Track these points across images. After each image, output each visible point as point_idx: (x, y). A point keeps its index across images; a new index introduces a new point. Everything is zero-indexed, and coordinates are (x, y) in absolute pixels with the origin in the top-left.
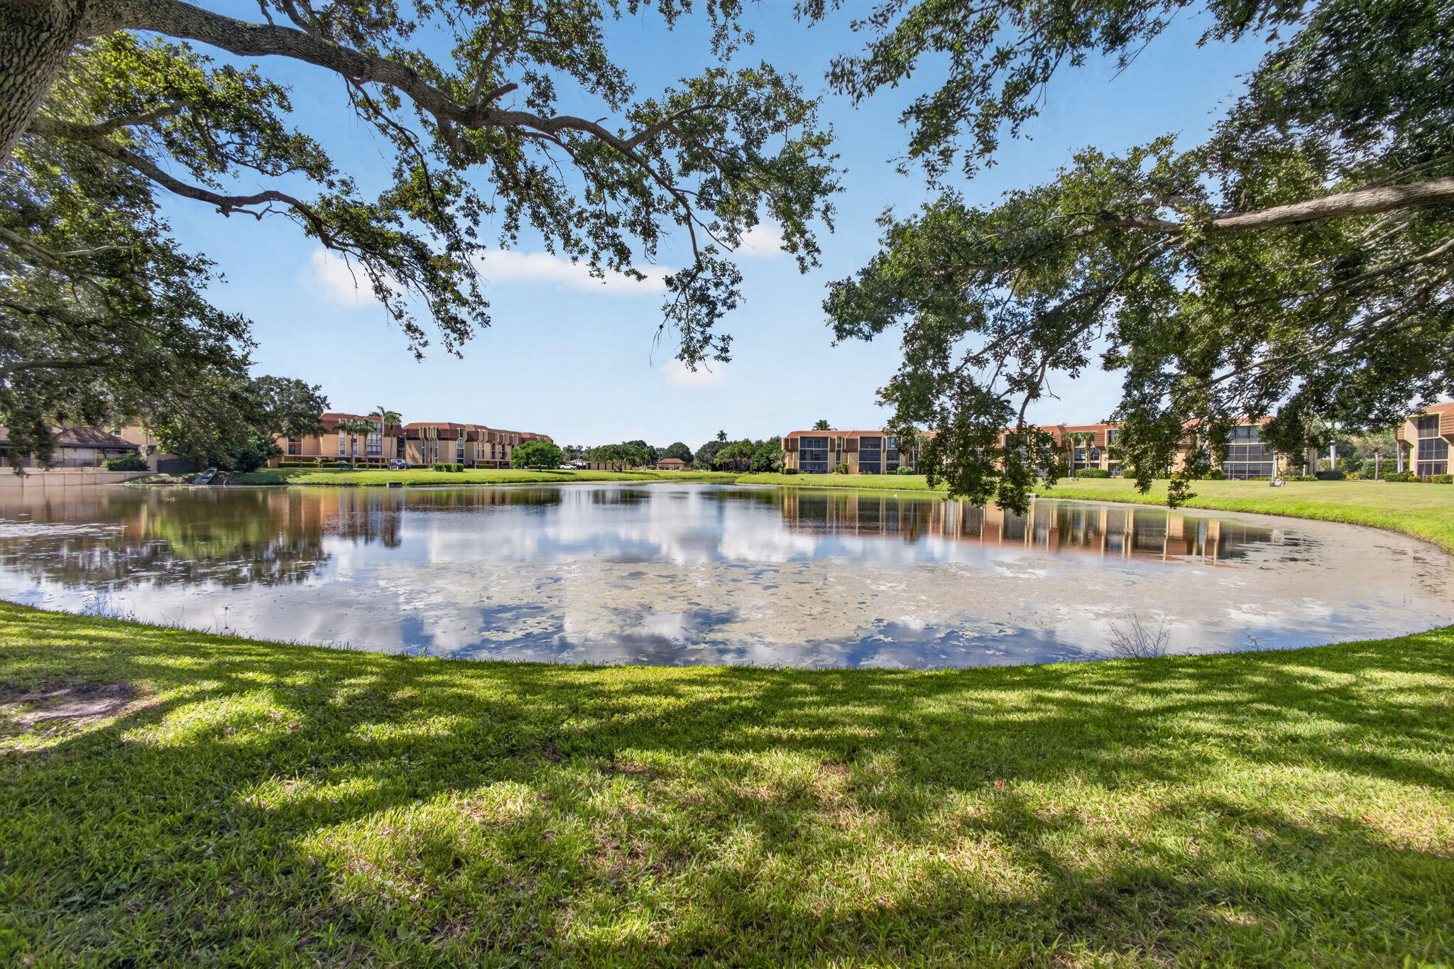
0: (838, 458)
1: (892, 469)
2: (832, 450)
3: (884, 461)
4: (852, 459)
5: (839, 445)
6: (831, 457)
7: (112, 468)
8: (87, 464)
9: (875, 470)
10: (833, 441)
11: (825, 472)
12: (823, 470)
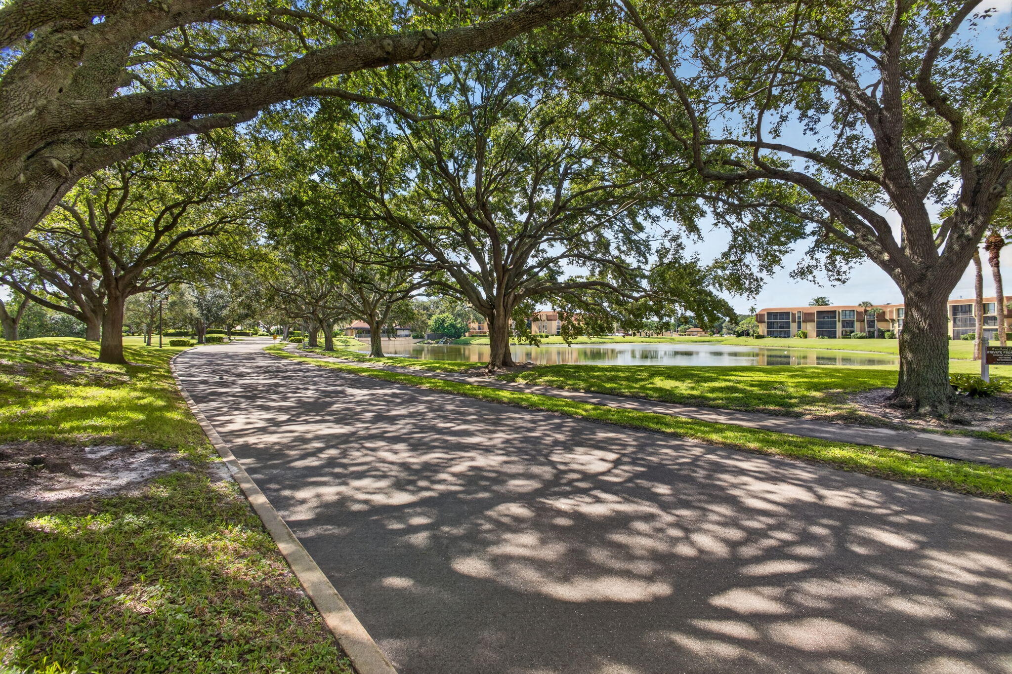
0: (799, 327)
1: (846, 335)
2: (794, 321)
3: (839, 328)
4: (810, 328)
5: (799, 318)
6: (793, 327)
7: (414, 337)
8: (407, 336)
9: (832, 335)
10: (794, 315)
11: (789, 337)
12: (787, 335)
